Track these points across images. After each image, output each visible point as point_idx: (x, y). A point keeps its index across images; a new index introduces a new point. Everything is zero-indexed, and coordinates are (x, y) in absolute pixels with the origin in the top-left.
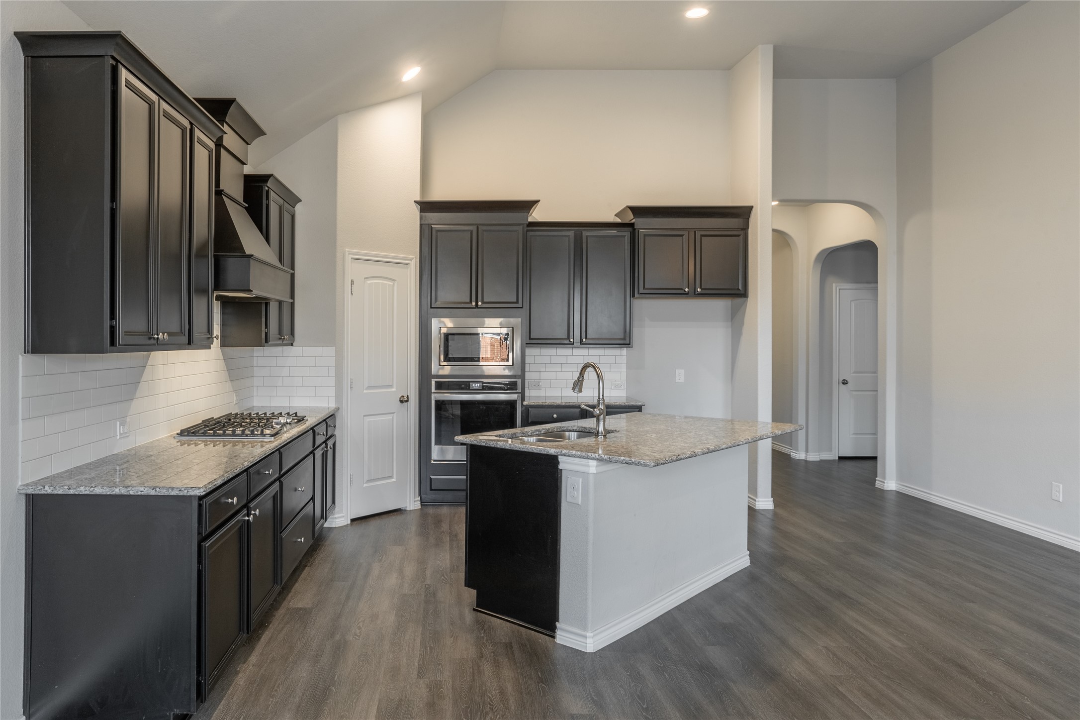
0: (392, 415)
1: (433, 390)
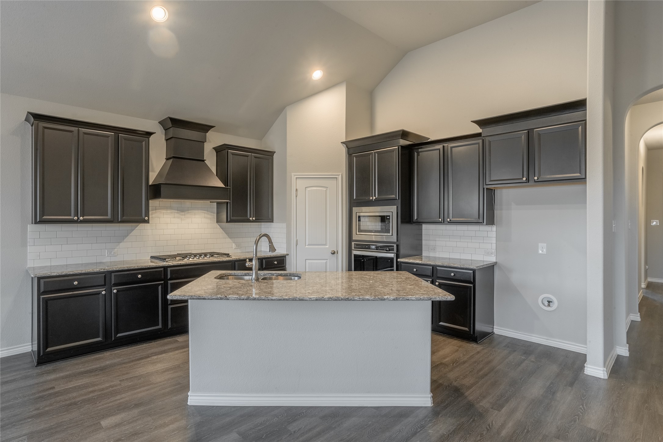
0: (327, 260)
1: (353, 248)
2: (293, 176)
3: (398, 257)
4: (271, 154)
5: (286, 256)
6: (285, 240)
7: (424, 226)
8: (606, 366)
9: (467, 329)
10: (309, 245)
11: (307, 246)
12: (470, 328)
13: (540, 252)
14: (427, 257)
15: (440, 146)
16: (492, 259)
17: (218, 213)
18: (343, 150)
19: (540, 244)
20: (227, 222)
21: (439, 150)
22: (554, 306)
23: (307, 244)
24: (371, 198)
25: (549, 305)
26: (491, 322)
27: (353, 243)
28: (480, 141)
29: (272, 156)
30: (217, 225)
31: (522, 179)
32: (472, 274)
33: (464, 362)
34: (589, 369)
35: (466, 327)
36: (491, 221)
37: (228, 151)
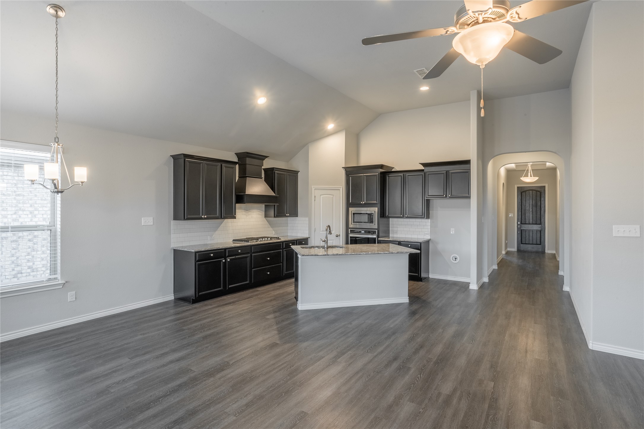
2: (313, 188)
3: (378, 237)
4: (296, 173)
5: (308, 238)
6: (307, 229)
7: (391, 219)
8: (478, 284)
9: (417, 275)
10: (322, 231)
11: (321, 232)
12: (419, 274)
13: (452, 233)
14: (392, 237)
15: (402, 174)
16: (428, 237)
17: (266, 211)
18: (343, 172)
19: (451, 229)
20: (274, 217)
21: (401, 176)
22: (458, 260)
23: (321, 230)
24: (362, 203)
25: (455, 260)
26: (428, 272)
27: (349, 230)
28: (423, 174)
29: (297, 174)
30: (264, 219)
31: (443, 195)
32: (420, 245)
33: (418, 289)
34: (471, 286)
35: (416, 273)
36: (428, 217)
37: (275, 172)
